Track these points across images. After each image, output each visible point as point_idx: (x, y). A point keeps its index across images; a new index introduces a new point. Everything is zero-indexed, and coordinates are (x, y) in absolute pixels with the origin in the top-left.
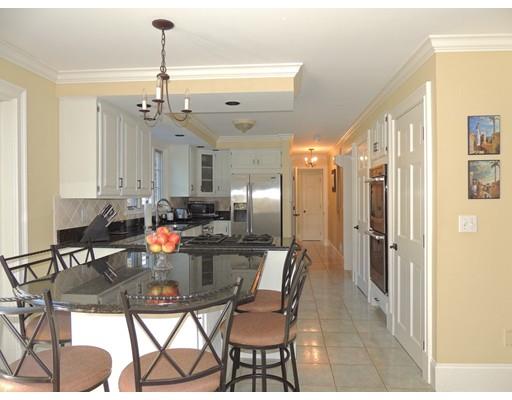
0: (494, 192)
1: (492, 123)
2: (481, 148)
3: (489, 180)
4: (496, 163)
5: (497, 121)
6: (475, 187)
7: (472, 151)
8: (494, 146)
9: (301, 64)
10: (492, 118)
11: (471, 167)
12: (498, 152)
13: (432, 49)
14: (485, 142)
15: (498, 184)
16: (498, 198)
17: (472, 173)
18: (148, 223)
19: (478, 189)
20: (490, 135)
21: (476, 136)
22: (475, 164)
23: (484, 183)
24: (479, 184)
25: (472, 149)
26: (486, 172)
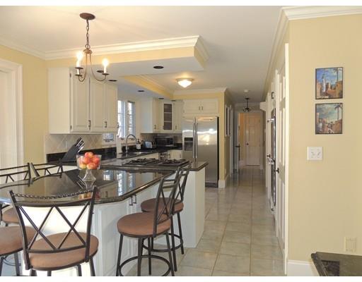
0: (338, 128)
1: (335, 74)
2: (326, 94)
3: (333, 119)
4: (339, 106)
5: (340, 72)
6: (321, 125)
7: (319, 96)
8: (338, 91)
9: (198, 36)
10: (336, 69)
11: (318, 108)
12: (341, 97)
13: (287, 18)
14: (329, 89)
15: (341, 122)
16: (341, 133)
17: (318, 114)
18: (119, 150)
19: (323, 126)
20: (334, 83)
21: (322, 85)
22: (321, 106)
23: (328, 122)
24: (324, 123)
25: (318, 94)
26: (330, 113)
